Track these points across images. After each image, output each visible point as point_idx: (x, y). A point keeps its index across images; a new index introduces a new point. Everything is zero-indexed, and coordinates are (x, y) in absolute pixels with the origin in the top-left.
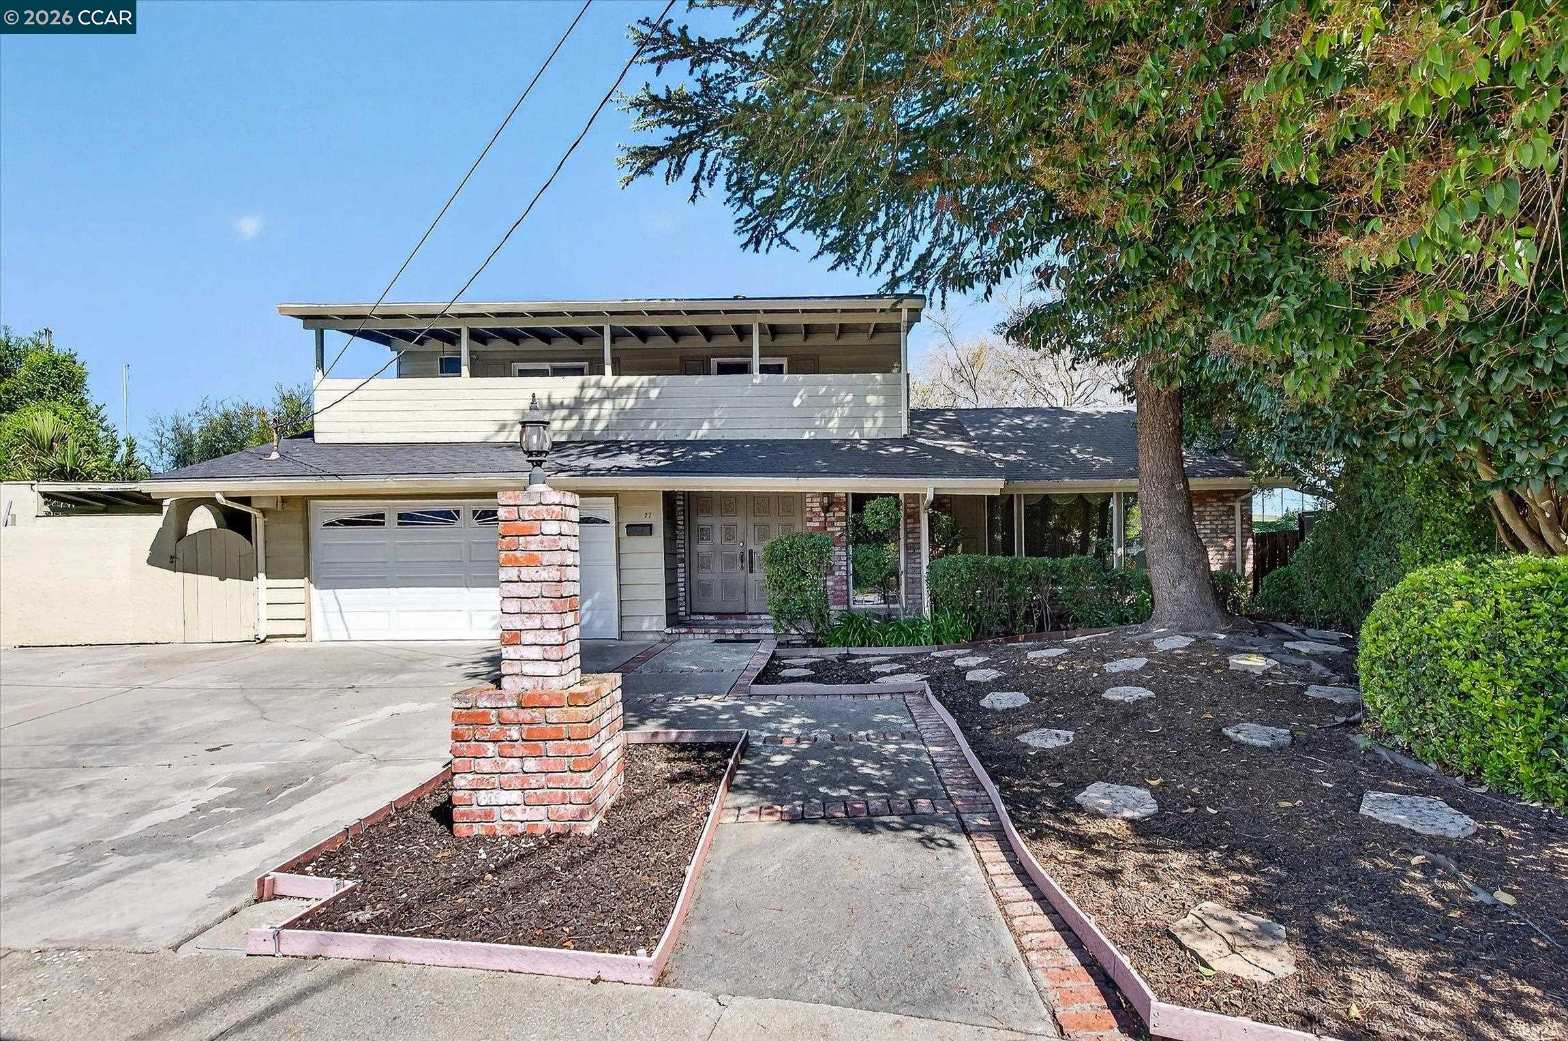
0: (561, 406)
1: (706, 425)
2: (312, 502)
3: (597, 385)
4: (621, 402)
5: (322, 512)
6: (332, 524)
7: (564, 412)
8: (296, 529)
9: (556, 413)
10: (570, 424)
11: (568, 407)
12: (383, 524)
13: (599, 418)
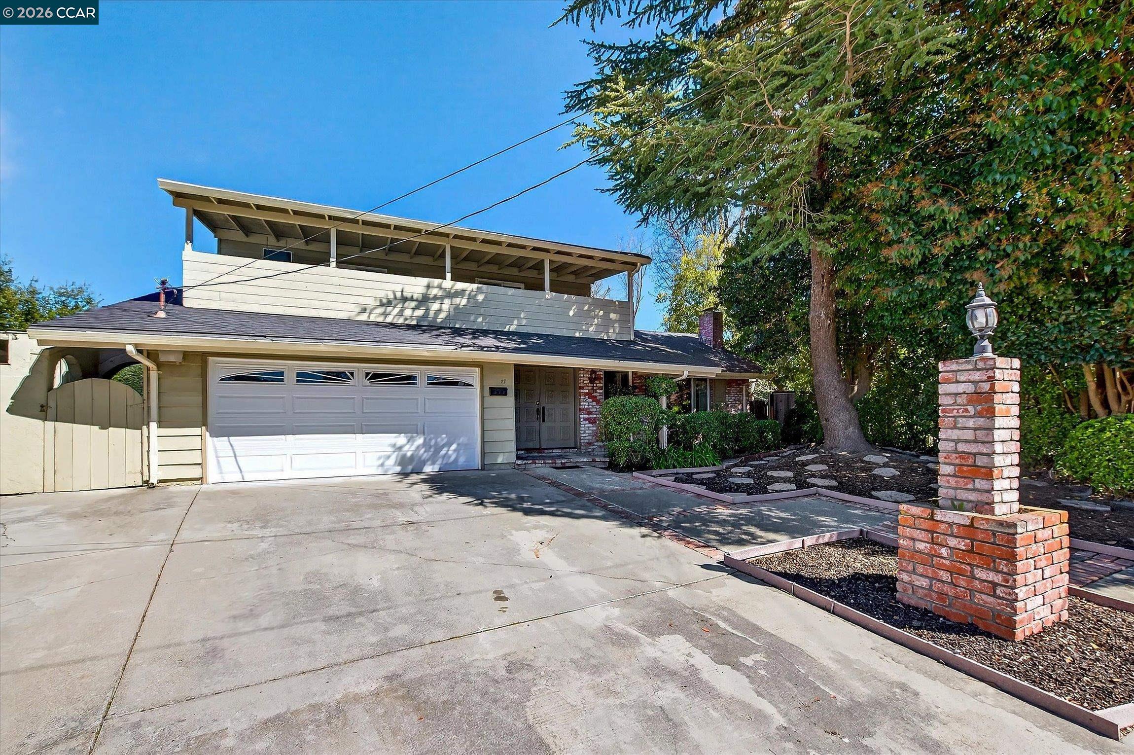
0: (412, 299)
1: (516, 322)
2: (211, 359)
3: (440, 287)
4: (457, 301)
5: (218, 368)
6: (229, 379)
7: (413, 304)
8: (193, 381)
9: (407, 304)
10: (420, 313)
11: (416, 300)
12: (282, 380)
13: (441, 310)
